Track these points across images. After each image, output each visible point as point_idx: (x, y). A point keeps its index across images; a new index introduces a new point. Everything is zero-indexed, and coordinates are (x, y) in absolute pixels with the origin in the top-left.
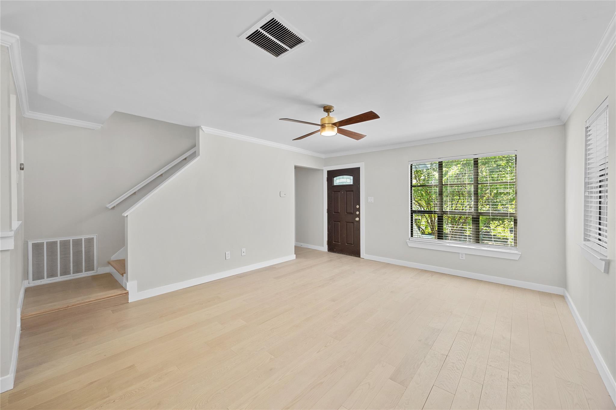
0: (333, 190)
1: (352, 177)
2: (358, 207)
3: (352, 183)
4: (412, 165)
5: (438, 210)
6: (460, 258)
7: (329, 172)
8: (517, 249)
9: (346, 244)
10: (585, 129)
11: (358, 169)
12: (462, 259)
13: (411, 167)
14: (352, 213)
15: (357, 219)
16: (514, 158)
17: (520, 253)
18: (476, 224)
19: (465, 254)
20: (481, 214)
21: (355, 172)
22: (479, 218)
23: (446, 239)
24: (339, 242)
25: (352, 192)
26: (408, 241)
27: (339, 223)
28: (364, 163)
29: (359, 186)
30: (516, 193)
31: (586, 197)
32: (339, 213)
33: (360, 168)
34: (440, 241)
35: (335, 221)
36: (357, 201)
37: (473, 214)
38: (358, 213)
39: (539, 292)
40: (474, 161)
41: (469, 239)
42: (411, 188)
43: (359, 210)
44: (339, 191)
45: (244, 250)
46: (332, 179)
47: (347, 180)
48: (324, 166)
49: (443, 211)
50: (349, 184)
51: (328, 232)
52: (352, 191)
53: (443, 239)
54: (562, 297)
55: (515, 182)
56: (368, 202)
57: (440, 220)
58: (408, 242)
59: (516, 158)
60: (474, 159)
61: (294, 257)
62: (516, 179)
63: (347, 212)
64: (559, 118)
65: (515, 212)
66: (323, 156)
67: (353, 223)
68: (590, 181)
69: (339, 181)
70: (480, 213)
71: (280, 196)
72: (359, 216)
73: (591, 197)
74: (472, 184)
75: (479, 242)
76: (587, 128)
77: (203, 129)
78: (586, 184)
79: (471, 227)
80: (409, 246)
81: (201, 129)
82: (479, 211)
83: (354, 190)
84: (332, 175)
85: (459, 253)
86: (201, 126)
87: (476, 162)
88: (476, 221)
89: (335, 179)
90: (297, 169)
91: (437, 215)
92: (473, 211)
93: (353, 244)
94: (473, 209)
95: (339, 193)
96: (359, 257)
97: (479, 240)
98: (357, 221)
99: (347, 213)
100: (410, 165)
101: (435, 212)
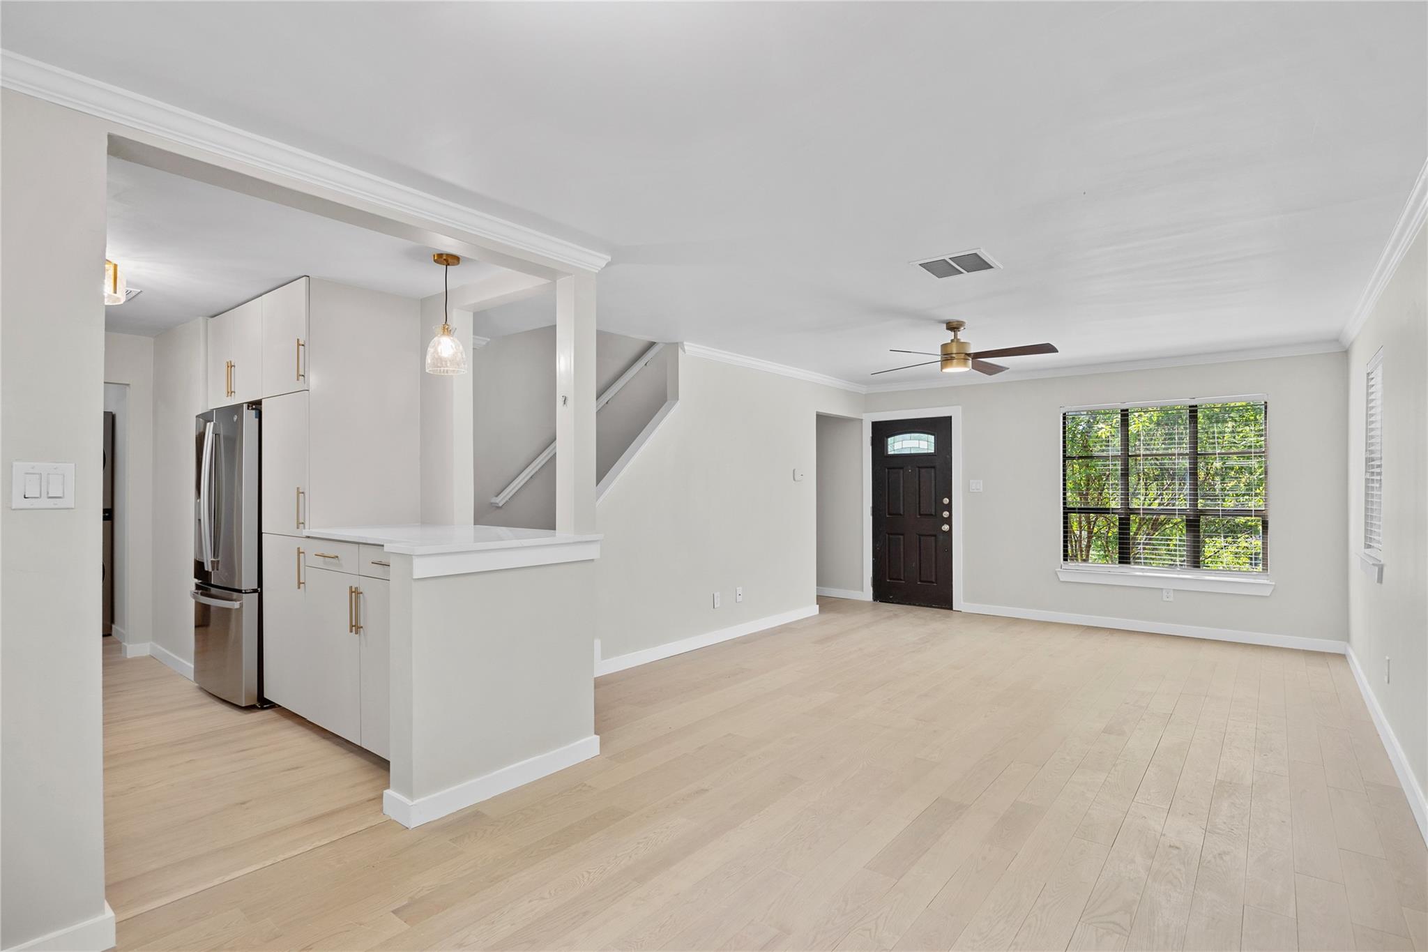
0: (885, 466)
1: (933, 437)
2: (946, 501)
3: (932, 450)
4: (1064, 414)
5: (1119, 507)
6: (1165, 599)
7: (877, 426)
8: (1268, 575)
9: (919, 583)
10: (1366, 375)
11: (947, 421)
12: (1168, 600)
13: (1064, 418)
14: (932, 515)
15: (946, 528)
16: (1263, 407)
17: (1273, 583)
18: (1194, 531)
19: (1174, 590)
20: (1203, 512)
21: (940, 428)
22: (1199, 521)
23: (1136, 563)
24: (901, 580)
25: (933, 470)
26: (1060, 569)
27: (901, 537)
28: (960, 407)
29: (948, 456)
30: (1266, 473)
31: (1367, 480)
32: (901, 515)
33: (951, 417)
34: (1125, 568)
35: (891, 534)
36: (946, 488)
37: (1188, 512)
38: (946, 514)
39: (1304, 651)
40: (1190, 412)
41: (1180, 561)
42: (1064, 461)
43: (949, 508)
44: (902, 468)
45: (740, 590)
46: (884, 440)
47: (922, 444)
48: (865, 412)
49: (1129, 508)
50: (926, 452)
51: (873, 557)
52: (934, 467)
53: (1129, 563)
54: (1342, 657)
55: (1264, 452)
56: (971, 491)
57: (1124, 524)
58: (1059, 571)
59: (1266, 408)
60: (1190, 407)
61: (814, 609)
62: (1265, 440)
63: (922, 513)
64: (1337, 340)
65: (1264, 509)
66: (863, 390)
67: (935, 536)
68: (1373, 456)
69: (899, 445)
70: (1201, 511)
71: (794, 479)
72: (949, 521)
73: (1373, 480)
74: (1187, 454)
75: (1199, 567)
76: (1368, 374)
77: (686, 348)
78: (1368, 460)
79: (1184, 538)
80: (1061, 580)
81: (681, 348)
82: (1199, 508)
83: (938, 466)
84: (882, 431)
85: (1162, 589)
86: (682, 343)
87: (1193, 411)
88: (1193, 524)
89: (890, 440)
90: (822, 420)
91: (1117, 516)
92: (1188, 507)
93: (934, 581)
94: (1188, 503)
95: (901, 471)
96: (951, 608)
97: (1198, 562)
98: (944, 531)
99: (920, 515)
100: (1062, 414)
101: (1113, 511)
